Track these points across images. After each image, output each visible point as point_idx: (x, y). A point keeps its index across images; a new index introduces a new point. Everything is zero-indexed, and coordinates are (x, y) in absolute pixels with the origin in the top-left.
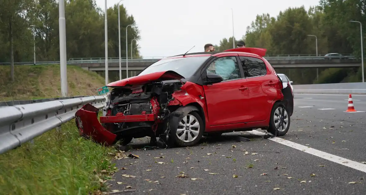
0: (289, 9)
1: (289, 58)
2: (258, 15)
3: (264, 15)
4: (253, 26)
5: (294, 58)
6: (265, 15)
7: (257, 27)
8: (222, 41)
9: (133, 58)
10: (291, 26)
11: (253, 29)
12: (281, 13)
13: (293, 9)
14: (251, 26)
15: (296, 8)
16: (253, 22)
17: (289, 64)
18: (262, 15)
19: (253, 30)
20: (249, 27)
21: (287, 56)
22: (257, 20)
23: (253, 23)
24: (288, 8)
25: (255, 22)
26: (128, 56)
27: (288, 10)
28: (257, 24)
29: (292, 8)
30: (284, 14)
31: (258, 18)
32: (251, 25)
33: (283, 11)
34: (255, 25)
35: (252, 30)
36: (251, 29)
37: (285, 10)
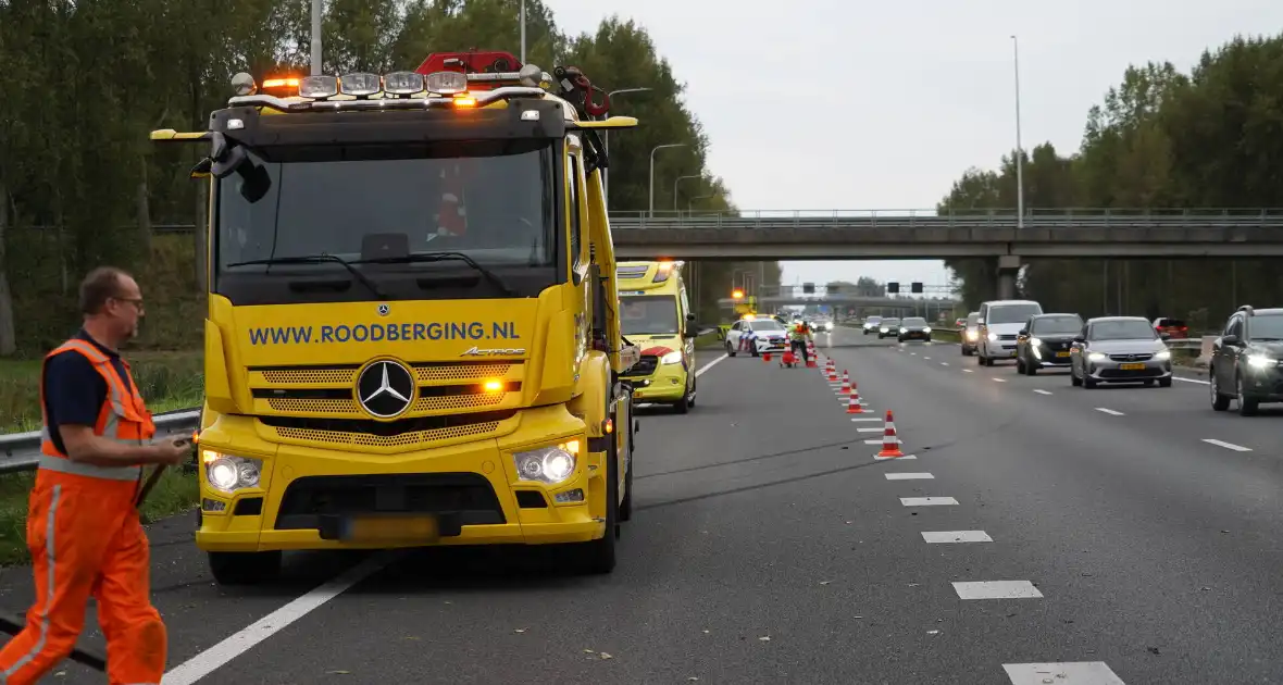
0: (1237, 45)
1: (1224, 221)
2: (1131, 67)
3: (1151, 66)
4: (1112, 108)
5: (1246, 221)
6: (1155, 67)
7: (1126, 110)
8: (1010, 158)
9: (656, 215)
10: (1241, 104)
11: (1112, 118)
12: (1206, 58)
13: (1250, 42)
14: (1103, 107)
15: (1260, 40)
16: (1112, 91)
17: (1226, 243)
18: (1147, 67)
19: (1110, 121)
20: (1096, 110)
21: (1219, 213)
22: (1126, 87)
23: (1113, 96)
24: (1230, 41)
25: (1118, 90)
26: (655, 208)
27: (1233, 46)
28: (1126, 99)
29: (1246, 40)
30: (1218, 60)
31: (1132, 76)
32: (1107, 101)
33: (1214, 51)
34: (1121, 102)
35: (1105, 122)
36: (1105, 116)
37: (1222, 47)
